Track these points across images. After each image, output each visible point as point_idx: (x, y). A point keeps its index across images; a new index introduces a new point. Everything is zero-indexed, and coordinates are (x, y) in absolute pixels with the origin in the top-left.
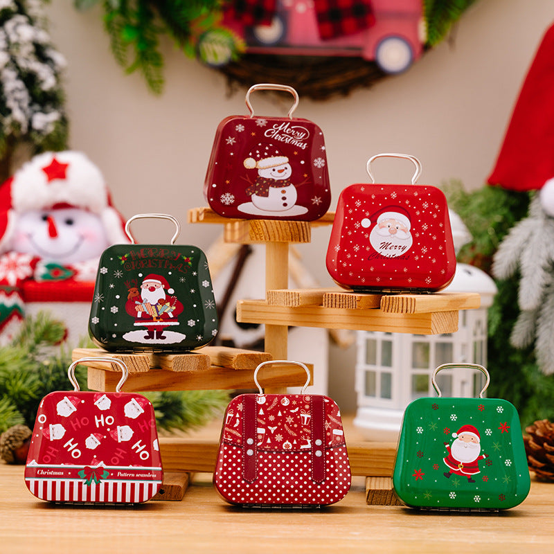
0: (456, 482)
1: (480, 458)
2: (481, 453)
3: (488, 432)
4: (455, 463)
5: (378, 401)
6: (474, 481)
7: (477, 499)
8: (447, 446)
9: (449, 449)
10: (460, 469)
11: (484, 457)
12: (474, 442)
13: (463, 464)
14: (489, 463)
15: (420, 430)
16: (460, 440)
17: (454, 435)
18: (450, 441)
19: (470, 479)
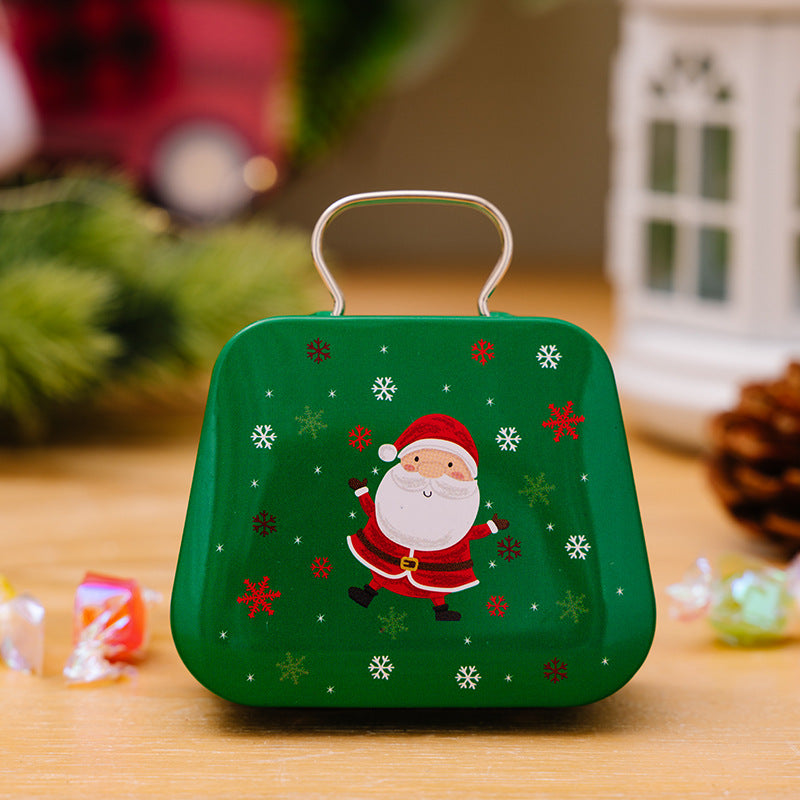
0: (393, 623)
1: (478, 531)
2: (483, 514)
3: (508, 439)
4: (388, 553)
5: (683, 308)
6: (456, 617)
7: (468, 677)
8: (361, 492)
9: (368, 504)
10: (408, 573)
11: (493, 528)
12: (458, 476)
13: (417, 553)
14: (508, 548)
15: (264, 437)
16: (409, 468)
17: (387, 452)
18: (371, 473)
19: (444, 610)
